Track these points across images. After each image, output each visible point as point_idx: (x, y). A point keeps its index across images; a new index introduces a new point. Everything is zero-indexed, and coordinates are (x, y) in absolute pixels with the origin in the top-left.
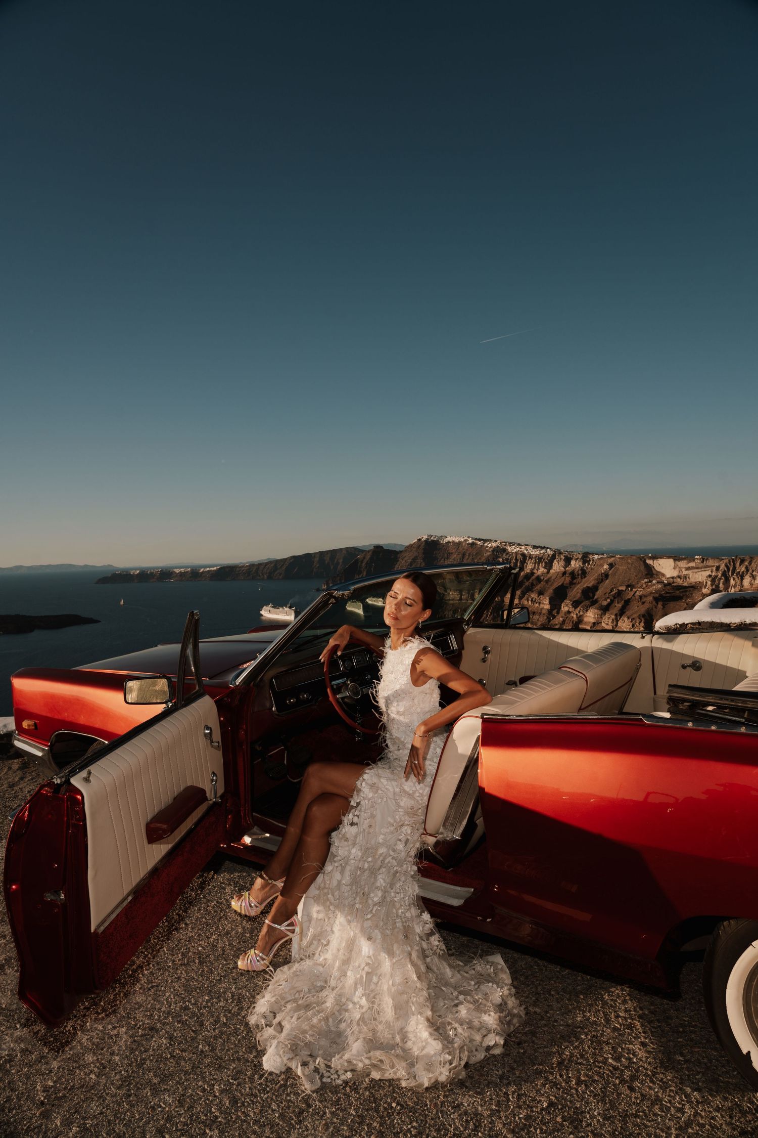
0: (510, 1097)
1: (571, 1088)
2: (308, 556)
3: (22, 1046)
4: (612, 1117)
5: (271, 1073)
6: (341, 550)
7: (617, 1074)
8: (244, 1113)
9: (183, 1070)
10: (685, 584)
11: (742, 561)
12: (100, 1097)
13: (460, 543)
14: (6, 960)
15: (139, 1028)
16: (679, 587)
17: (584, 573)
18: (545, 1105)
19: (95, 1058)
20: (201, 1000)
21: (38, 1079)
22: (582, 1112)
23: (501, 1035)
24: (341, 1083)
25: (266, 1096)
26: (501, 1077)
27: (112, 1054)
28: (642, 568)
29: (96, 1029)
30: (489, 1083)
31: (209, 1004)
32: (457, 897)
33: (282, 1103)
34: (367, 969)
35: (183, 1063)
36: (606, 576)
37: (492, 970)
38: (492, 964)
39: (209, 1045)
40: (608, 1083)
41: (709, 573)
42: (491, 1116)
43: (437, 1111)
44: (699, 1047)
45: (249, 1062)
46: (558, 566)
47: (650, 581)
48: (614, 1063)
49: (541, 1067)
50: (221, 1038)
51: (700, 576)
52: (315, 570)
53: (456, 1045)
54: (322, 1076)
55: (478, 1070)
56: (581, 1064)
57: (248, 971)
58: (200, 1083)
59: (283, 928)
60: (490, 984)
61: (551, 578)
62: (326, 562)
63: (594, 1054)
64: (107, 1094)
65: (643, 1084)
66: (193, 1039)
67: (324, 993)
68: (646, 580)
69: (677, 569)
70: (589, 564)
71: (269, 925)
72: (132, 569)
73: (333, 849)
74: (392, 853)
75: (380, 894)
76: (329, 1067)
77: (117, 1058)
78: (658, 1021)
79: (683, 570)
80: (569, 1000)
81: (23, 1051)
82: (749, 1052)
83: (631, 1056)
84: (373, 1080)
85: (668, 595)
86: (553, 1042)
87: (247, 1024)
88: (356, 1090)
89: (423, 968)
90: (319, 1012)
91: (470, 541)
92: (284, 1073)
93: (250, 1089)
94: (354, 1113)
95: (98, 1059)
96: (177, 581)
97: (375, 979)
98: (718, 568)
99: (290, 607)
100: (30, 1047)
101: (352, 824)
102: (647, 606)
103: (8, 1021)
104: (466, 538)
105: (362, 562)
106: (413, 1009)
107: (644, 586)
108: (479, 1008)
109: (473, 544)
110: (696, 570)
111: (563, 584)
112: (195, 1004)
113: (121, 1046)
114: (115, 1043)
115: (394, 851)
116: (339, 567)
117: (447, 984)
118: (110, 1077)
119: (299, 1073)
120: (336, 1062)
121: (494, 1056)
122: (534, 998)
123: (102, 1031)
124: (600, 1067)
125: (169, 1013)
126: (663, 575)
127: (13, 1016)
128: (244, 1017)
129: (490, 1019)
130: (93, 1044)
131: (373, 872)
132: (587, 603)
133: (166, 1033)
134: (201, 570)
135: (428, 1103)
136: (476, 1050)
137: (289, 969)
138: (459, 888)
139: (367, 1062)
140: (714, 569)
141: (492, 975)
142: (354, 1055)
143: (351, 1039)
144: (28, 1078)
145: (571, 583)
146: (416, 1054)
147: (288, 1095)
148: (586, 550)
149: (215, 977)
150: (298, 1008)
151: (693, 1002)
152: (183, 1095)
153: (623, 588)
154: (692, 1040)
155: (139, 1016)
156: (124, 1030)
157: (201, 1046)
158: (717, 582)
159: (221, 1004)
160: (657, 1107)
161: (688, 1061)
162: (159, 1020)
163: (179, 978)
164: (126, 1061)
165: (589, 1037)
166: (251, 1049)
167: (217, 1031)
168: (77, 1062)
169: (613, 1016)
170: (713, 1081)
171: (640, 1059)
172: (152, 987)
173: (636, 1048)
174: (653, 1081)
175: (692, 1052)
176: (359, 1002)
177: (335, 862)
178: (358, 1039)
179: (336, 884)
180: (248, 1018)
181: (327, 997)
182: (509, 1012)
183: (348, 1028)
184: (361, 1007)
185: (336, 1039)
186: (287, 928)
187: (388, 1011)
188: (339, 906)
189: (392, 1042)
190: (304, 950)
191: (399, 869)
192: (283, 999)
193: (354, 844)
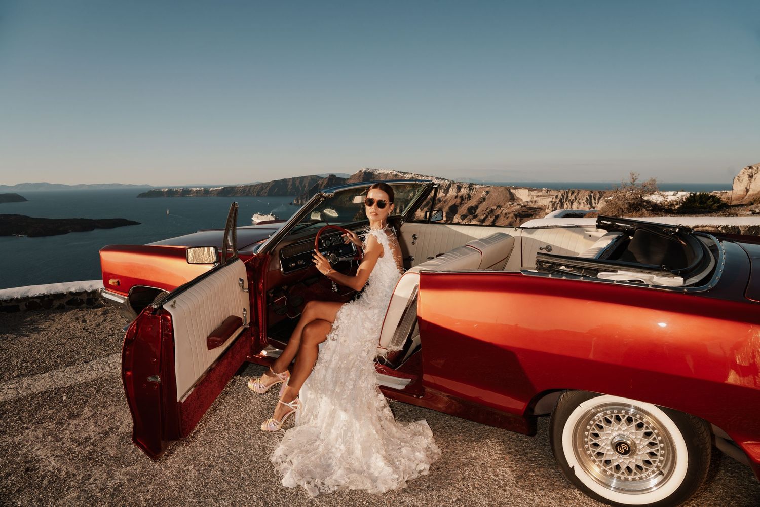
0: (434, 497)
1: (470, 491)
3: (128, 477)
6: (307, 177)
7: (496, 483)
9: (232, 488)
10: (535, 207)
11: (573, 193)
12: (182, 504)
13: (387, 174)
15: (201, 466)
16: (531, 209)
17: (469, 197)
18: (455, 500)
19: (176, 483)
20: (239, 449)
21: (141, 495)
23: (428, 464)
24: (331, 492)
25: (285, 500)
26: (428, 487)
27: (186, 480)
28: (508, 195)
30: (421, 490)
31: (245, 452)
32: (401, 384)
33: (296, 504)
34: (344, 428)
35: (231, 484)
36: (484, 199)
37: (421, 428)
38: (421, 425)
39: (247, 474)
40: (491, 488)
41: (551, 200)
44: (543, 468)
45: (273, 482)
46: (452, 192)
47: (513, 204)
48: (495, 478)
49: (452, 481)
50: (254, 470)
51: (545, 202)
52: (289, 190)
53: (401, 470)
54: (319, 489)
55: (414, 484)
56: (474, 479)
57: (268, 432)
58: (244, 495)
59: (291, 404)
60: (420, 436)
61: (447, 199)
62: (297, 186)
63: (482, 473)
64: (186, 502)
65: (511, 488)
66: (236, 471)
67: (318, 443)
68: (510, 203)
69: (531, 196)
70: (473, 191)
71: (281, 404)
73: (321, 356)
74: (359, 358)
75: (352, 383)
76: (323, 484)
78: (520, 455)
79: (534, 197)
80: (467, 445)
81: (129, 480)
82: (574, 467)
83: (504, 474)
84: (351, 490)
85: (523, 213)
86: (458, 467)
87: (270, 462)
88: (341, 496)
89: (379, 427)
90: (315, 454)
91: (395, 173)
92: (295, 488)
93: (276, 497)
95: (177, 483)
97: (349, 434)
98: (557, 197)
100: (133, 478)
101: (333, 340)
102: (510, 220)
104: (392, 171)
105: (321, 185)
106: (374, 450)
107: (508, 207)
108: (414, 449)
109: (396, 175)
110: (543, 198)
111: (455, 204)
112: (236, 452)
113: (191, 476)
114: (187, 474)
115: (361, 357)
116: (305, 190)
117: (393, 437)
118: (187, 493)
119: (305, 487)
120: (327, 481)
121: (423, 476)
122: (446, 445)
123: (178, 468)
124: (486, 480)
125: (220, 457)
126: (521, 200)
128: (267, 458)
129: (420, 455)
130: (174, 475)
131: (348, 370)
132: (471, 217)
133: (219, 468)
134: (211, 189)
135: (385, 501)
136: (413, 473)
137: (294, 430)
138: (402, 379)
139: (347, 480)
140: (555, 197)
141: (421, 431)
142: (339, 477)
143: (336, 468)
144: (134, 495)
145: (461, 204)
146: (377, 475)
147: (299, 499)
148: (471, 182)
149: (247, 436)
151: (541, 445)
153: (495, 208)
154: (539, 464)
155: (201, 459)
156: (192, 467)
157: (242, 475)
158: (555, 206)
159: (252, 451)
160: (519, 499)
161: (537, 475)
162: (214, 461)
163: (224, 437)
164: (195, 484)
165: (479, 464)
166: (274, 476)
167: (251, 466)
168: (165, 485)
169: (493, 453)
170: (551, 485)
171: (509, 475)
172: (207, 443)
173: (507, 470)
174: (516, 486)
175: (539, 471)
176: (339, 448)
177: (322, 363)
178: (340, 468)
179: (322, 377)
180: (270, 459)
181: (319, 445)
182: (432, 452)
183: (334, 462)
184: (341, 450)
185: (327, 469)
186: (293, 405)
187: (358, 452)
188: (324, 391)
189: (361, 469)
190: (303, 419)
191: (364, 367)
192: (292, 447)
193: (334, 352)
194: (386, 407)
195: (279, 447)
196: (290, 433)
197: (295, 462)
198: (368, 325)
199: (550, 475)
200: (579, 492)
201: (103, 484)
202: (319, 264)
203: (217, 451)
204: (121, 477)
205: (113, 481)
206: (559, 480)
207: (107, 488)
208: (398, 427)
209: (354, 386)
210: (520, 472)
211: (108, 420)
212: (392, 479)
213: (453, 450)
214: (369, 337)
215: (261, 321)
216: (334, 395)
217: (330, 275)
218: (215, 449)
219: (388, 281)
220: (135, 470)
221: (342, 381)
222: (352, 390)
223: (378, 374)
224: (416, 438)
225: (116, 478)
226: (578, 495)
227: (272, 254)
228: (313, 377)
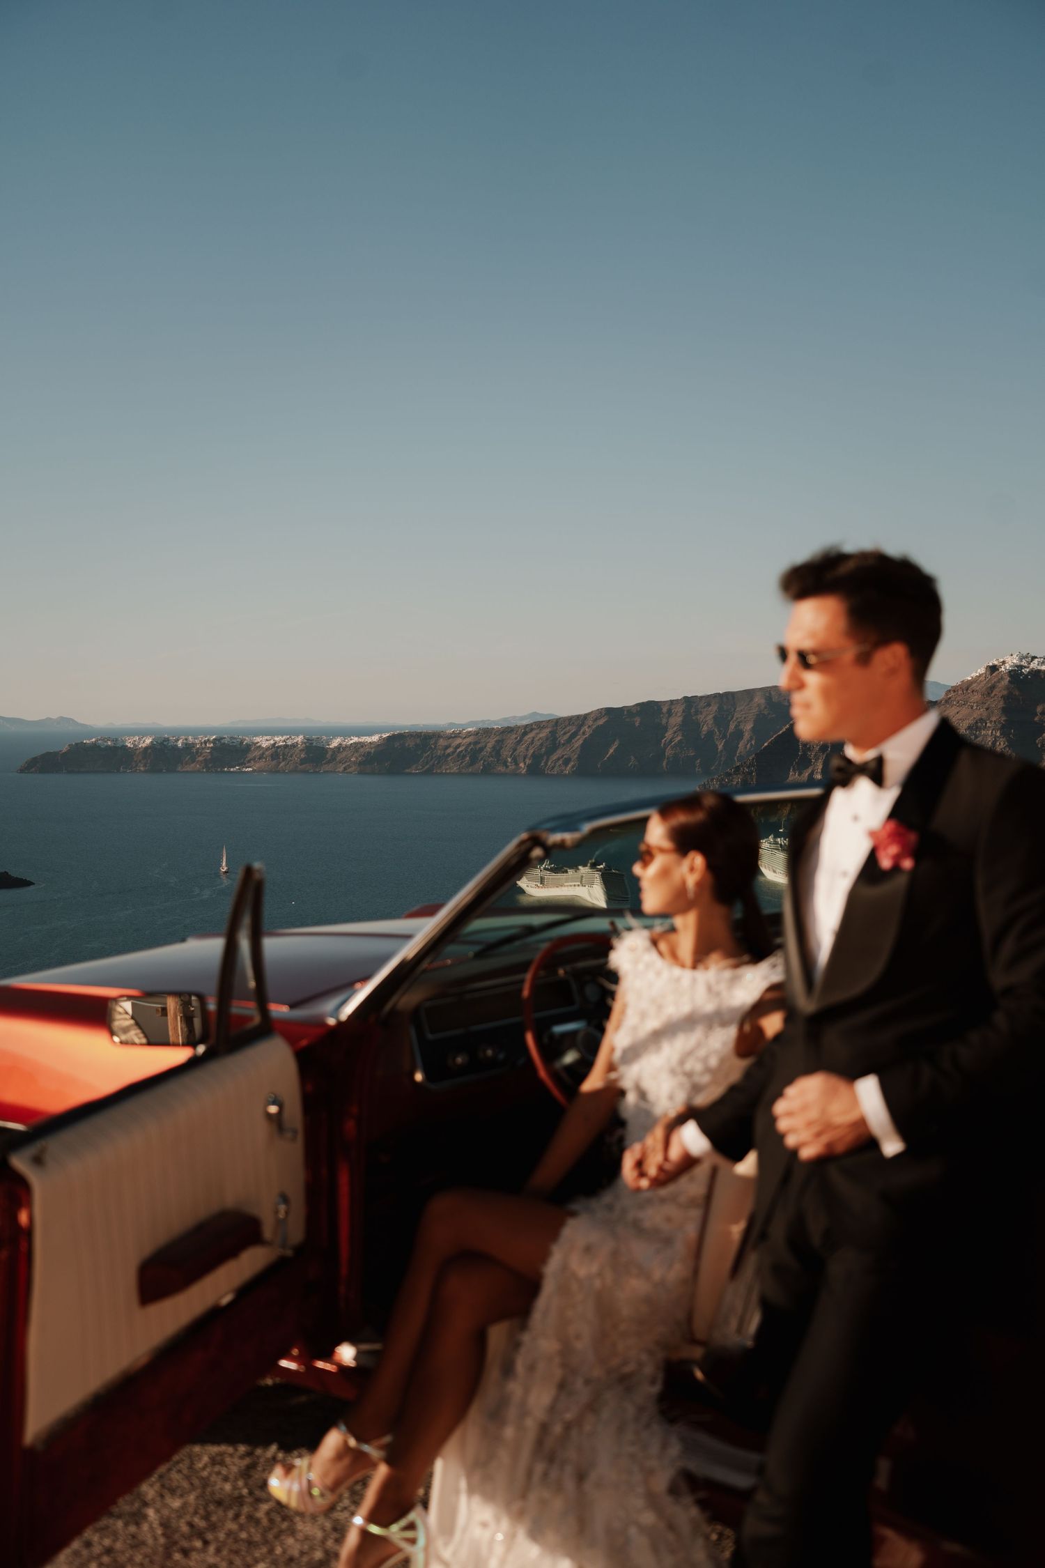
2: (649, 709)
6: (749, 693)
52: (669, 752)
62: (705, 728)
72: (132, 733)
96: (260, 771)
99: (593, 866)
116: (743, 746)
134: (335, 743)
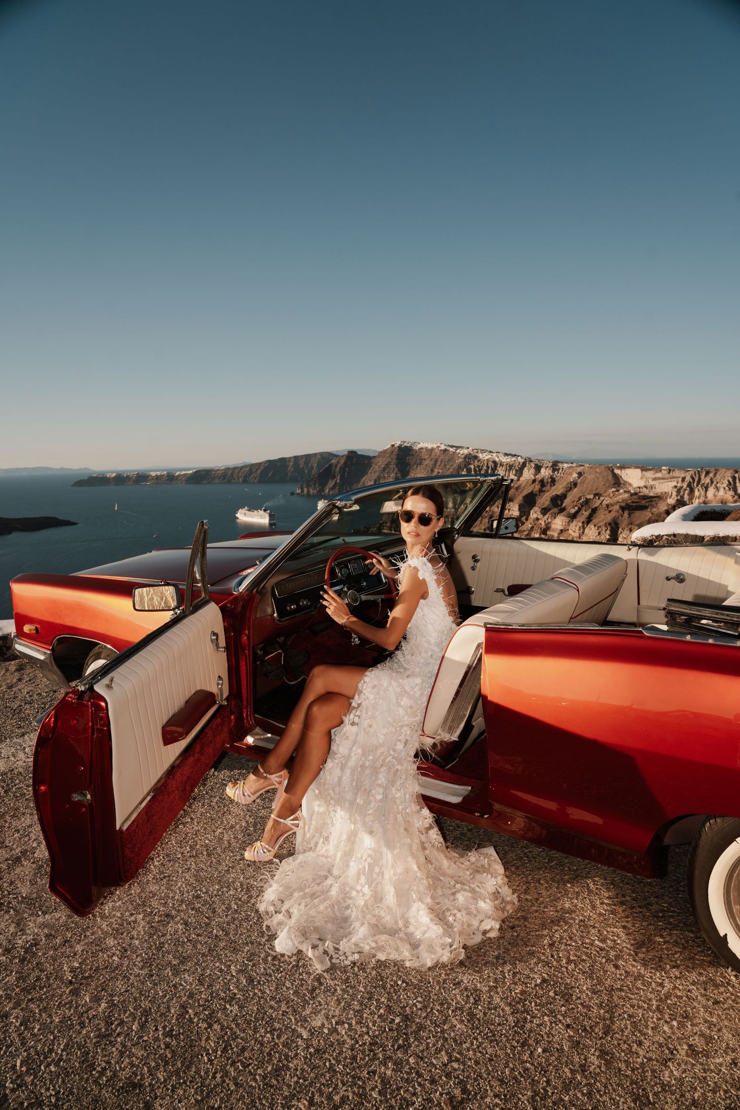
0: (506, 975)
1: (562, 967)
3: (46, 931)
4: (600, 991)
5: (283, 955)
7: (603, 953)
8: (260, 990)
9: (200, 953)
12: (125, 977)
14: (21, 852)
15: (155, 915)
18: (539, 981)
19: (116, 942)
20: (211, 889)
21: (64, 960)
22: (572, 987)
23: (498, 920)
24: (350, 963)
25: (280, 975)
26: (497, 958)
27: (132, 938)
29: (114, 916)
30: (486, 963)
31: (220, 893)
32: (456, 794)
33: (295, 981)
34: (369, 860)
35: (199, 946)
37: (486, 861)
38: (486, 855)
39: (223, 930)
40: (595, 962)
42: (490, 991)
43: (440, 988)
44: (677, 930)
45: (261, 945)
48: (601, 945)
49: (534, 948)
50: (233, 923)
53: (455, 929)
54: (331, 958)
55: (476, 952)
56: (569, 945)
57: (255, 862)
58: (217, 964)
59: (289, 822)
60: (485, 874)
63: (582, 937)
64: (131, 974)
65: (626, 963)
66: (207, 925)
67: (329, 881)
71: (275, 821)
73: (334, 747)
74: (392, 753)
75: (381, 790)
76: (338, 949)
77: (137, 942)
78: (639, 906)
81: (47, 936)
82: (726, 935)
83: (616, 938)
84: (379, 960)
86: (543, 926)
87: (257, 911)
88: (364, 971)
89: (422, 859)
90: (325, 900)
92: (295, 955)
93: (265, 969)
94: (363, 990)
95: (119, 943)
97: (377, 870)
100: (53, 933)
101: (353, 724)
103: (30, 909)
105: (336, 467)
106: (414, 896)
108: (476, 895)
112: (207, 893)
113: (139, 932)
114: (133, 929)
115: (394, 751)
117: (444, 875)
118: (132, 959)
119: (310, 954)
120: (344, 945)
121: (490, 939)
122: (524, 887)
123: (120, 918)
124: (587, 948)
125: (182, 901)
127: (34, 904)
128: (253, 905)
129: (486, 906)
130: (113, 929)
131: (375, 771)
133: (181, 919)
135: (431, 980)
136: (474, 934)
137: (294, 861)
138: (457, 787)
139: (373, 945)
141: (487, 866)
142: (361, 939)
143: (357, 924)
144: (54, 960)
146: (418, 937)
147: (300, 974)
149: (223, 868)
150: (304, 897)
151: (671, 890)
152: (202, 975)
154: (670, 924)
155: (155, 903)
156: (141, 916)
157: (215, 931)
159: (231, 893)
160: (640, 982)
161: (667, 942)
162: (174, 908)
163: (189, 869)
164: (145, 945)
165: (577, 921)
166: (263, 933)
167: (229, 917)
168: (100, 946)
169: (598, 902)
170: (689, 959)
171: (624, 941)
172: (164, 877)
173: (620, 931)
174: (635, 960)
175: (670, 935)
176: (361, 890)
177: (335, 759)
178: (363, 924)
179: (336, 780)
180: (258, 905)
181: (331, 886)
182: (503, 899)
183: (354, 914)
184: (364, 894)
185: (342, 924)
186: (292, 822)
187: (390, 898)
188: (339, 801)
189: (395, 927)
190: (308, 843)
191: (399, 767)
192: (290, 888)
193: (355, 742)
194: (433, 828)
195: (271, 886)
196: (288, 865)
197: (295, 912)
198: (405, 701)
199: (687, 942)
200: (734, 973)
201: (10, 941)
202: (332, 608)
203: (178, 891)
204: (36, 931)
205: (24, 937)
206: (702, 952)
207: (16, 948)
208: (450, 859)
209: (386, 796)
210: (640, 936)
211: (20, 839)
212: (442, 945)
213: (536, 896)
214: (407, 720)
215: (244, 691)
216: (355, 808)
217: (348, 624)
218: (175, 888)
219: (434, 635)
220: (56, 920)
221: (367, 787)
222: (381, 801)
223: (420, 777)
224: (478, 876)
225: (28, 932)
226: (733, 978)
227: (262, 593)
228: (322, 781)
